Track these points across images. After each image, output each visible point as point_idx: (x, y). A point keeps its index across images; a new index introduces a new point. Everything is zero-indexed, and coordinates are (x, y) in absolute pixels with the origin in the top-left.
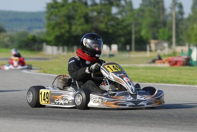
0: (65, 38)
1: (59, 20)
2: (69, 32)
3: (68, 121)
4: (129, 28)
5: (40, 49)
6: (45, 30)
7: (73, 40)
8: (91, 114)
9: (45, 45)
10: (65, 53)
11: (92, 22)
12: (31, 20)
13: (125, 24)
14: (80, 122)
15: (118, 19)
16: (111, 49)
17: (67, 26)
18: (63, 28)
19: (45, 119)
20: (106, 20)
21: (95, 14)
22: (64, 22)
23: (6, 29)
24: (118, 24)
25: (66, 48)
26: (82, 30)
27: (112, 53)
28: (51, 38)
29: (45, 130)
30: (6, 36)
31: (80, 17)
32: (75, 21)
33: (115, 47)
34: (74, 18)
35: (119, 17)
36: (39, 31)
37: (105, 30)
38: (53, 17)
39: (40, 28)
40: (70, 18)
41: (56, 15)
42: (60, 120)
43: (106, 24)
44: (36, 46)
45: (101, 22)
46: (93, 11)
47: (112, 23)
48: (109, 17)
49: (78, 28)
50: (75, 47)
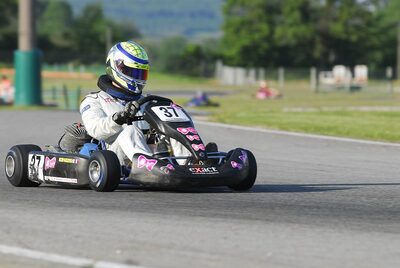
0: (261, 51)
1: (248, 15)
2: (269, 38)
3: (272, 221)
4: (392, 33)
6: (219, 35)
7: (276, 54)
9: (219, 65)
11: (316, 20)
12: (193, 15)
13: (383, 24)
14: (297, 226)
15: (370, 14)
16: (353, 75)
17: (264, 28)
18: (258, 31)
20: (345, 16)
22: (260, 19)
23: (143, 31)
24: (369, 24)
25: (262, 72)
26: (295, 35)
27: (356, 82)
28: (232, 52)
29: (225, 238)
31: (292, 10)
32: (281, 18)
33: (362, 71)
34: (280, 12)
35: (372, 8)
36: (206, 36)
37: (344, 36)
38: (237, 9)
39: (210, 30)
40: (271, 12)
43: (346, 24)
44: (202, 67)
45: (336, 20)
47: (358, 21)
48: (353, 10)
49: (288, 31)
50: (281, 71)
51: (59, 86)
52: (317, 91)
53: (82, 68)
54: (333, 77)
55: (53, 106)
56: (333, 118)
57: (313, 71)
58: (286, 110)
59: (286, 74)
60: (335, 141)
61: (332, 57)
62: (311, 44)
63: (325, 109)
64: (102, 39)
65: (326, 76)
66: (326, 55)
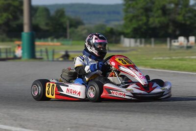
0: (142, 30)
1: (136, 13)
2: (146, 24)
3: (145, 112)
5: (118, 42)
6: (122, 22)
7: (150, 32)
8: (168, 106)
9: (122, 37)
10: (143, 46)
11: (169, 14)
12: (109, 13)
14: (157, 115)
16: (188, 41)
17: (144, 18)
18: (141, 20)
19: (122, 111)
20: (183, 12)
21: (173, 6)
22: (142, 14)
23: (85, 22)
25: (143, 40)
26: (159, 22)
27: (189, 44)
28: (128, 31)
29: (122, 121)
30: (84, 29)
31: (158, 10)
32: (152, 14)
33: (192, 39)
34: (151, 11)
36: (117, 23)
37: (183, 22)
38: (131, 10)
39: (118, 20)
40: (147, 10)
41: (133, 7)
42: (138, 112)
43: (184, 16)
44: (114, 39)
45: (179, 14)
46: (170, 3)
47: (190, 15)
48: (187, 9)
49: (156, 20)
50: (153, 40)
51: (44, 49)
52: (170, 49)
53: (55, 40)
54: (178, 42)
55: (41, 59)
56: (177, 62)
57: (168, 39)
58: (154, 58)
59: (155, 41)
60: (178, 73)
61: (178, 33)
62: (167, 26)
63: (174, 58)
64: (65, 26)
65: (175, 42)
66: (174, 31)
